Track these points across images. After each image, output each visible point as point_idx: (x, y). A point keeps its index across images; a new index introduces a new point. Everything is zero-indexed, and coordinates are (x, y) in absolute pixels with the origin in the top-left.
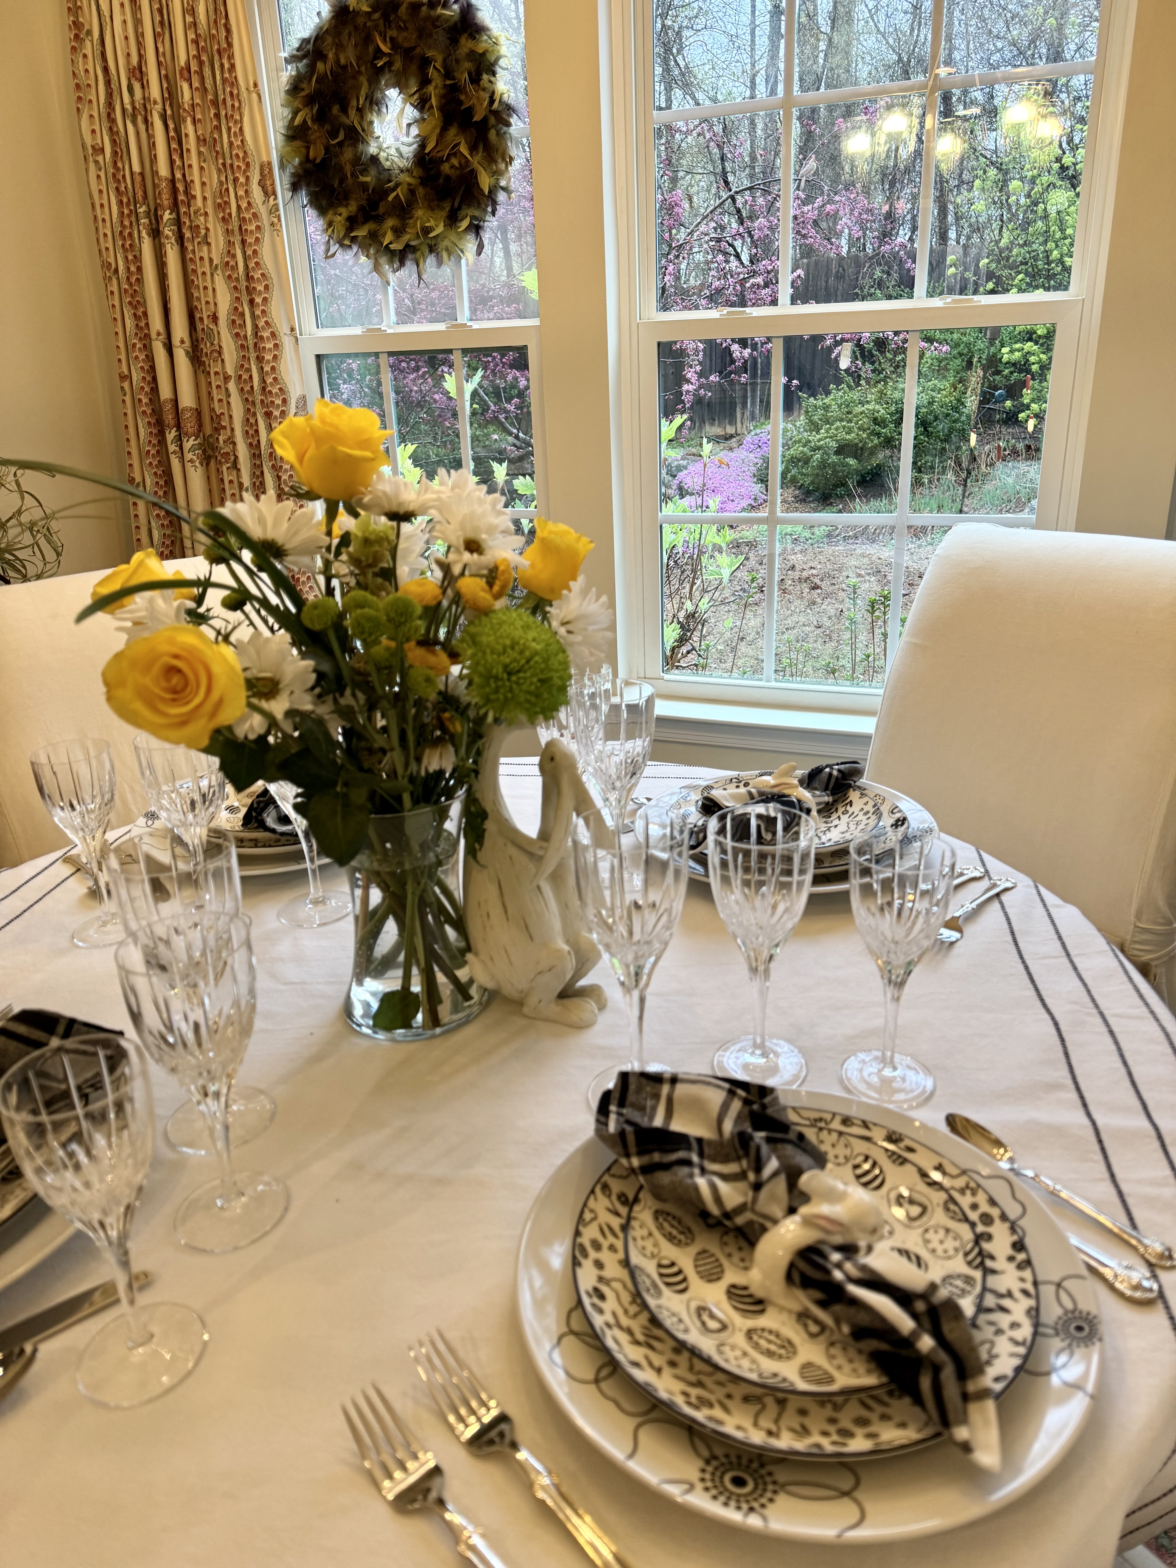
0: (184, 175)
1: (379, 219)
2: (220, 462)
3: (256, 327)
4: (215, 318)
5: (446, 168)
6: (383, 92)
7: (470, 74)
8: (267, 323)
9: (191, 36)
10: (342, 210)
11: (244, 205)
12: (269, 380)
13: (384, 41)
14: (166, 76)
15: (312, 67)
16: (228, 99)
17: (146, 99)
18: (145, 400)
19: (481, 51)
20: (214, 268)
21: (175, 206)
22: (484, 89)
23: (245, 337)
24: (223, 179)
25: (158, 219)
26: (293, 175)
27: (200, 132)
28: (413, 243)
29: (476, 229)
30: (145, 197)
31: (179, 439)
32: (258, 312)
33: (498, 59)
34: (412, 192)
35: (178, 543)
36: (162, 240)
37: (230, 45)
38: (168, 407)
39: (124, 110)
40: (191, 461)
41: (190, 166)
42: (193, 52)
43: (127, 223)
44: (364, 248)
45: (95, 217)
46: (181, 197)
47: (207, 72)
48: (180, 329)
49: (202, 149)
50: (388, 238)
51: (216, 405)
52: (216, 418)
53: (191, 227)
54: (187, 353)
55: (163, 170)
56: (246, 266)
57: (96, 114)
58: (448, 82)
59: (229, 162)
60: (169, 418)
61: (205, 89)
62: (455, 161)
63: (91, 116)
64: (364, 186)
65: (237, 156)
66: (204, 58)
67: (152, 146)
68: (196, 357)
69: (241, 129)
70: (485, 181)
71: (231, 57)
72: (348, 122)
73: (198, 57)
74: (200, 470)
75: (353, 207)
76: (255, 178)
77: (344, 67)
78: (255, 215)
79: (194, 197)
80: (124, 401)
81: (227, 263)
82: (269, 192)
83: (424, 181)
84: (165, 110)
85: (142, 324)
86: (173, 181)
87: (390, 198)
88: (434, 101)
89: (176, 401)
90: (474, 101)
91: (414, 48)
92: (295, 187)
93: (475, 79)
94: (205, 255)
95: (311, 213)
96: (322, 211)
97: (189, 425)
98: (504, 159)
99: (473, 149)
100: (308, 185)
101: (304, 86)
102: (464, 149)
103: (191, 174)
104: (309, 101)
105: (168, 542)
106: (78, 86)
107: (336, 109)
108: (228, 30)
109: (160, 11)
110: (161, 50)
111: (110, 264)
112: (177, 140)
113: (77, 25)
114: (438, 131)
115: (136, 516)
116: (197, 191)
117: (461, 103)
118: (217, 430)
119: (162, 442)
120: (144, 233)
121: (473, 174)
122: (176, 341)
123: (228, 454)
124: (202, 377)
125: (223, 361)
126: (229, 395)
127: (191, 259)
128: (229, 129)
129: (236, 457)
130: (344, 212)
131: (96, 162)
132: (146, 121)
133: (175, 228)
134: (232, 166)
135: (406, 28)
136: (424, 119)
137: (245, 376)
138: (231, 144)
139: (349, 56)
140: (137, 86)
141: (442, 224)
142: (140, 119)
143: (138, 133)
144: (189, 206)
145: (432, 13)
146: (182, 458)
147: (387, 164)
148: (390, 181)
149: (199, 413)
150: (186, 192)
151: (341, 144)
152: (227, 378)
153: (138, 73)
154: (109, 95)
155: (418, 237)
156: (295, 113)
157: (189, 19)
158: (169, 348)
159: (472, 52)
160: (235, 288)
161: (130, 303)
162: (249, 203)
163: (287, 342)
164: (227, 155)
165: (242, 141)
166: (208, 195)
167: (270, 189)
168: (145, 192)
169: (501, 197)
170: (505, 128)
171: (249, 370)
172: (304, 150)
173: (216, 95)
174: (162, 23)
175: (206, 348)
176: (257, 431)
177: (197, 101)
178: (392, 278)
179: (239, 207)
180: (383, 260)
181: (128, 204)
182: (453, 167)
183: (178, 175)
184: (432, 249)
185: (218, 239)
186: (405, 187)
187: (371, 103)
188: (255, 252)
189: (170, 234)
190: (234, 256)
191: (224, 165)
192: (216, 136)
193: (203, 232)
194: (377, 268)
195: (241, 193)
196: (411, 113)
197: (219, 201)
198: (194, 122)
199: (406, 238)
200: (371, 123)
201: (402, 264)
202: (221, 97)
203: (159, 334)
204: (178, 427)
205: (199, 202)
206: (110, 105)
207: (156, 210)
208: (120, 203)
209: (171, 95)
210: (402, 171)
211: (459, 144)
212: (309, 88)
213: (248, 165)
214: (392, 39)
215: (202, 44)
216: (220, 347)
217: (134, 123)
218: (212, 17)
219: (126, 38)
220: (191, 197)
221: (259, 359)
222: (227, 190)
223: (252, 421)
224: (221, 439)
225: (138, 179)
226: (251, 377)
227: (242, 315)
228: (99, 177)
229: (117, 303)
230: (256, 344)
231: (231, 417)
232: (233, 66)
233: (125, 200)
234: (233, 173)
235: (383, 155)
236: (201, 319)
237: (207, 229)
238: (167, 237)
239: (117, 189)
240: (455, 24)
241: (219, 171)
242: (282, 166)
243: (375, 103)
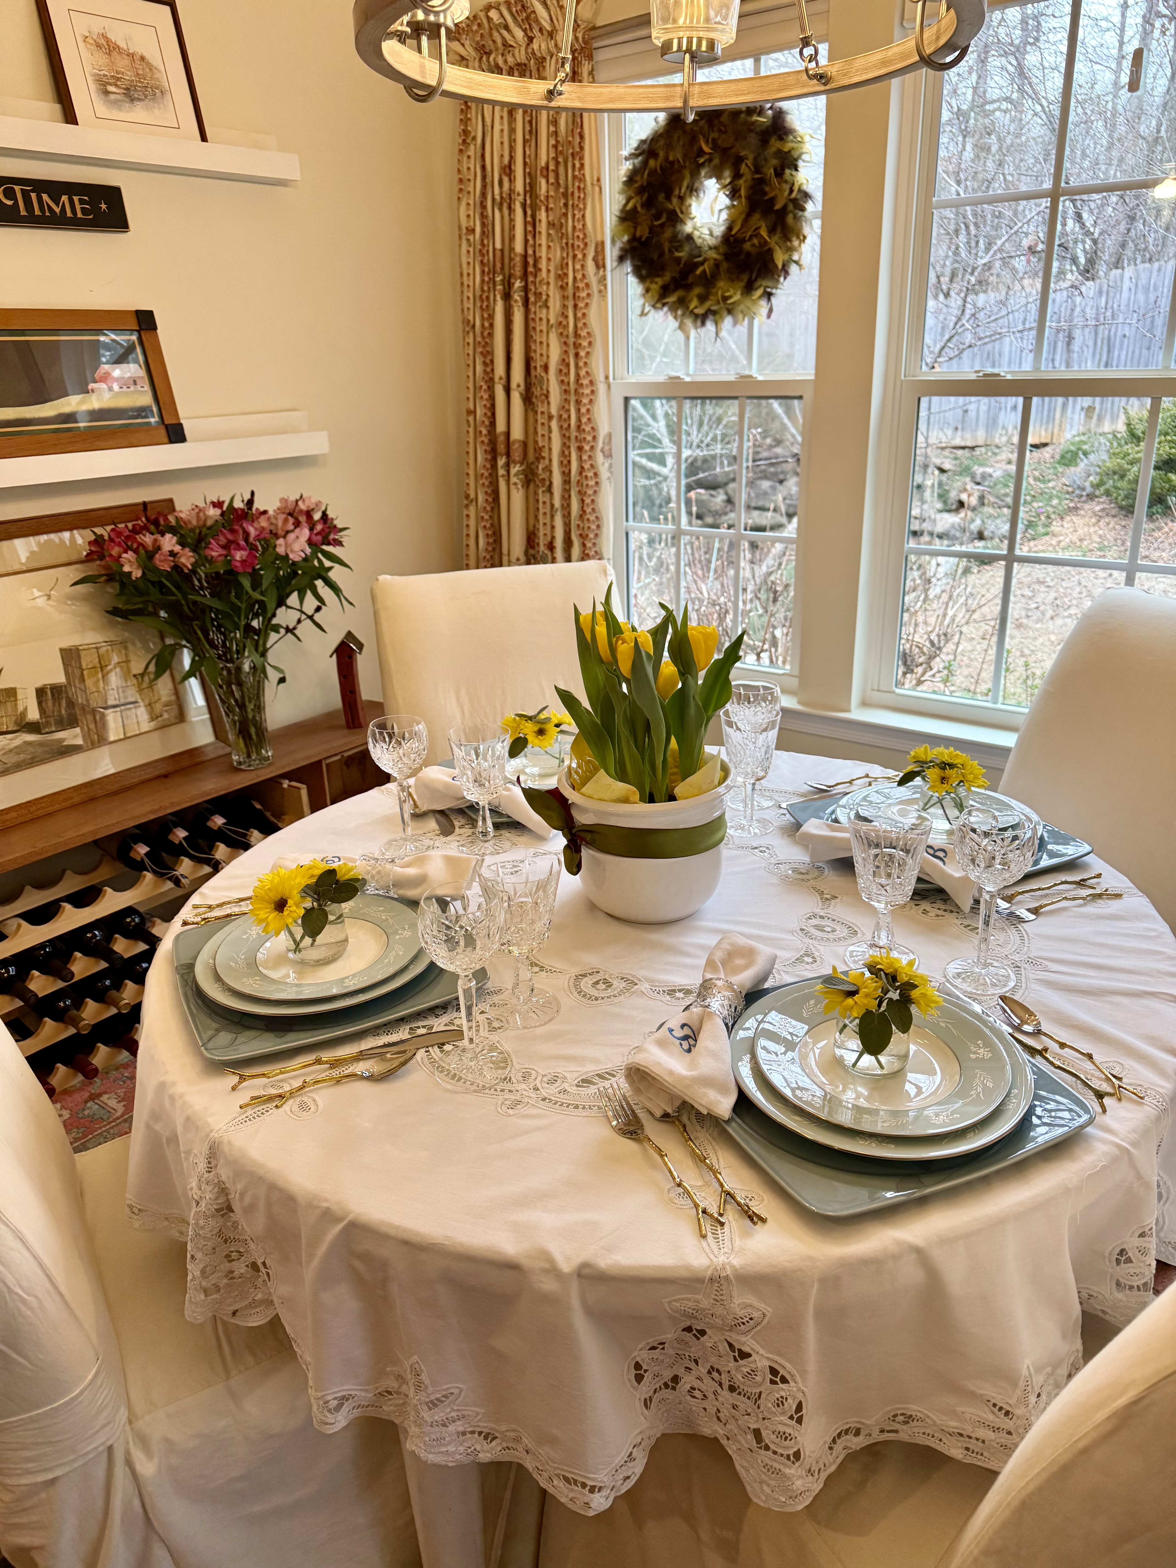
0: (534, 252)
1: (688, 287)
2: (538, 486)
3: (578, 375)
4: (546, 368)
5: (747, 246)
6: (702, 183)
7: (775, 170)
8: (587, 373)
9: (552, 142)
10: (658, 280)
11: (579, 276)
12: (584, 420)
13: (707, 142)
14: (530, 174)
15: (645, 163)
16: (576, 191)
17: (512, 191)
18: (484, 432)
19: (786, 150)
20: (549, 327)
21: (525, 276)
22: (786, 182)
23: (569, 383)
24: (565, 255)
25: (510, 285)
26: (622, 249)
27: (551, 218)
28: (713, 308)
29: (769, 295)
30: (502, 268)
31: (507, 465)
32: (581, 364)
33: (799, 157)
34: (717, 265)
35: (497, 551)
36: (513, 303)
37: (582, 148)
38: (501, 439)
39: (494, 199)
40: (515, 484)
41: (540, 245)
42: (552, 155)
43: (486, 288)
44: (673, 309)
45: (462, 284)
46: (531, 269)
47: (561, 170)
48: (518, 376)
49: (551, 232)
50: (694, 303)
51: (540, 439)
52: (538, 450)
53: (535, 293)
54: (521, 394)
55: (519, 247)
56: (576, 326)
57: (471, 202)
58: (757, 176)
59: (571, 242)
60: (501, 448)
61: (558, 184)
62: (755, 241)
63: (468, 204)
64: (678, 260)
65: (578, 237)
66: (560, 160)
67: (512, 228)
68: (528, 399)
69: (583, 216)
70: (779, 258)
71: (582, 158)
72: (671, 207)
73: (556, 159)
74: (522, 492)
75: (667, 277)
76: (591, 253)
77: (672, 163)
78: (587, 285)
79: (540, 270)
80: (468, 432)
81: (560, 323)
82: (600, 264)
83: (727, 257)
84: (525, 200)
85: (489, 370)
86: (525, 256)
87: (698, 272)
88: (743, 192)
89: (508, 434)
90: (777, 192)
91: (729, 148)
92: (621, 259)
93: (779, 174)
94: (544, 316)
95: (632, 280)
96: (641, 278)
97: (517, 455)
98: (798, 237)
99: (772, 231)
100: (633, 259)
101: (638, 178)
102: (764, 233)
103: (540, 251)
104: (640, 191)
105: (490, 549)
106: (461, 180)
107: (661, 197)
108: (582, 136)
109: (530, 122)
110: (528, 152)
111: (469, 321)
112: (532, 224)
113: (465, 132)
114: (743, 216)
115: (468, 526)
116: (543, 265)
117: (766, 193)
118: (539, 458)
119: (494, 466)
120: (498, 298)
121: (770, 252)
122: (513, 385)
123: (544, 480)
124: (531, 414)
125: (549, 403)
126: (550, 431)
127: (533, 319)
128: (574, 215)
129: (551, 483)
130: (660, 281)
131: (468, 240)
132: (510, 208)
133: (522, 294)
134: (573, 245)
135: (726, 132)
136: (733, 206)
137: (565, 416)
138: (574, 228)
139: (677, 155)
140: (506, 180)
141: (739, 292)
142: (505, 205)
143: (502, 217)
144: (536, 276)
145: (749, 119)
146: (508, 481)
147: (699, 241)
148: (699, 256)
149: (525, 444)
150: (535, 265)
151: (662, 225)
152: (550, 417)
153: (508, 170)
154: (484, 187)
155: (718, 303)
156: (628, 200)
157: (552, 129)
158: (508, 390)
159: (779, 151)
160: (565, 343)
161: (482, 353)
162: (584, 276)
163: (601, 388)
164: (570, 236)
165: (584, 225)
166: (552, 268)
167: (601, 262)
168: (503, 264)
169: (793, 268)
170: (800, 213)
171: (568, 411)
172: (632, 230)
173: (567, 188)
174: (530, 132)
175: (537, 391)
176: (569, 462)
177: (552, 193)
178: (693, 333)
179: (575, 278)
180: (689, 322)
181: (489, 273)
182: (753, 245)
183: (530, 252)
184: (730, 312)
185: (555, 303)
186: (712, 262)
187: (691, 191)
188: (584, 315)
189: (518, 298)
190: (567, 317)
191: (567, 244)
192: (563, 221)
193: (544, 297)
194: (681, 327)
195: (578, 267)
196: (724, 200)
197: (560, 272)
198: (547, 210)
199: (708, 304)
200: (690, 206)
201: (703, 324)
202: (570, 190)
203: (501, 378)
204: (508, 455)
205: (544, 273)
206: (484, 195)
207: (510, 277)
208: (483, 272)
209: (531, 188)
210: (710, 248)
211: (759, 228)
212: (640, 181)
213: (586, 244)
214: (714, 140)
215: (560, 148)
216: (548, 391)
217: (501, 210)
218: (571, 127)
219: (502, 143)
220: (538, 270)
221: (578, 402)
222: (567, 264)
223: (567, 453)
224: (541, 467)
225: (498, 254)
226: (569, 417)
227: (568, 365)
228: (468, 252)
229: (471, 352)
230: (576, 390)
231: (550, 449)
232: (582, 165)
233: (486, 270)
234: (573, 250)
235: (696, 233)
236: (535, 368)
237: (548, 296)
238: (516, 301)
239: (482, 262)
240: (768, 127)
241: (562, 248)
242: (613, 242)
243: (693, 190)
